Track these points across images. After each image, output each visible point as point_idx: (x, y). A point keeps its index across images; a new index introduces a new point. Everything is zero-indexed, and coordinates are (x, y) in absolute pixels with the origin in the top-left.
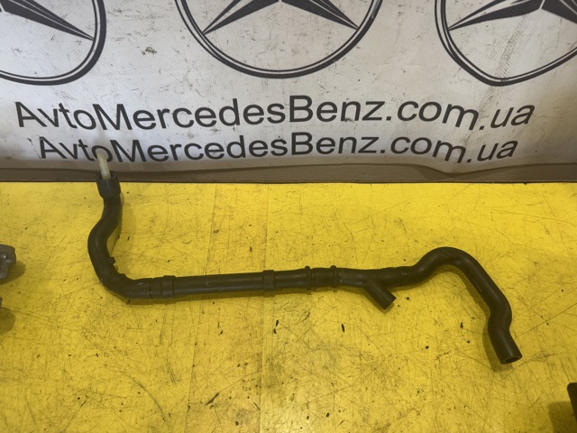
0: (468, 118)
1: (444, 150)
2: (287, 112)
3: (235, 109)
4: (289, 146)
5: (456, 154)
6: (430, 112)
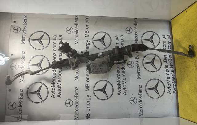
0: (164, 42)
1: (169, 43)
2: (166, 62)
3: (166, 68)
4: (171, 62)
5: (169, 42)
6: (164, 46)
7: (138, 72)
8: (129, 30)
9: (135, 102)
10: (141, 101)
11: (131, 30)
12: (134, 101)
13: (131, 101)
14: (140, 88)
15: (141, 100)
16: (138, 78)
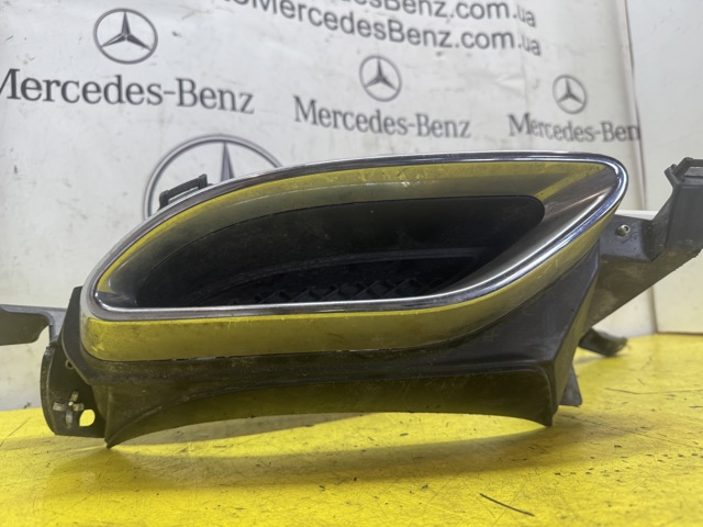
7: (336, 117)
8: (569, 95)
9: (112, 50)
10: (126, 94)
11: (570, 104)
12: (120, 39)
13: (119, 17)
14: (227, 97)
15: (135, 98)
16: (298, 99)
